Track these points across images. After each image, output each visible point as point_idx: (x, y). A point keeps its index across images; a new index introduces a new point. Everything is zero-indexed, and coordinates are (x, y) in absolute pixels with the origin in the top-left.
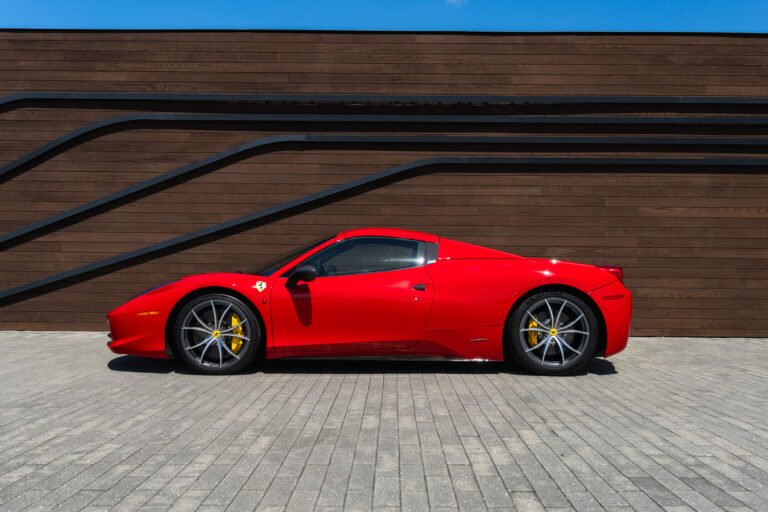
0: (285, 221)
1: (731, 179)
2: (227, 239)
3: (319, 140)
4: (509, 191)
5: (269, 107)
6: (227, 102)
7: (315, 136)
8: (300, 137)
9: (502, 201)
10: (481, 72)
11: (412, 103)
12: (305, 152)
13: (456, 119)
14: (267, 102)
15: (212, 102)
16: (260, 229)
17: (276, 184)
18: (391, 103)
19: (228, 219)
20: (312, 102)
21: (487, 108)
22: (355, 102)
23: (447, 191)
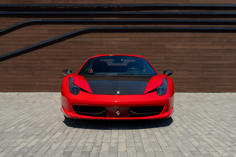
0: (35, 51)
1: (198, 35)
2: (14, 58)
3: (46, 21)
4: (117, 39)
5: (28, 9)
6: (13, 7)
7: (45, 19)
8: (40, 20)
9: (114, 43)
11: (81, 7)
12: (43, 25)
13: (97, 13)
14: (28, 7)
15: (8, 7)
16: (26, 54)
17: (32, 37)
18: (74, 7)
19: (14, 50)
20: (44, 7)
21: (110, 9)
22: (60, 7)
23: (94, 39)
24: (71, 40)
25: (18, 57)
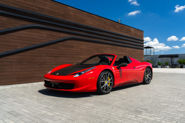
0: (37, 49)
2: (19, 54)
5: (32, 15)
7: (46, 27)
8: (42, 26)
9: (83, 48)
10: (80, 18)
12: (43, 30)
14: (32, 14)
17: (35, 38)
23: (74, 45)
24: (61, 43)
25: (22, 54)
